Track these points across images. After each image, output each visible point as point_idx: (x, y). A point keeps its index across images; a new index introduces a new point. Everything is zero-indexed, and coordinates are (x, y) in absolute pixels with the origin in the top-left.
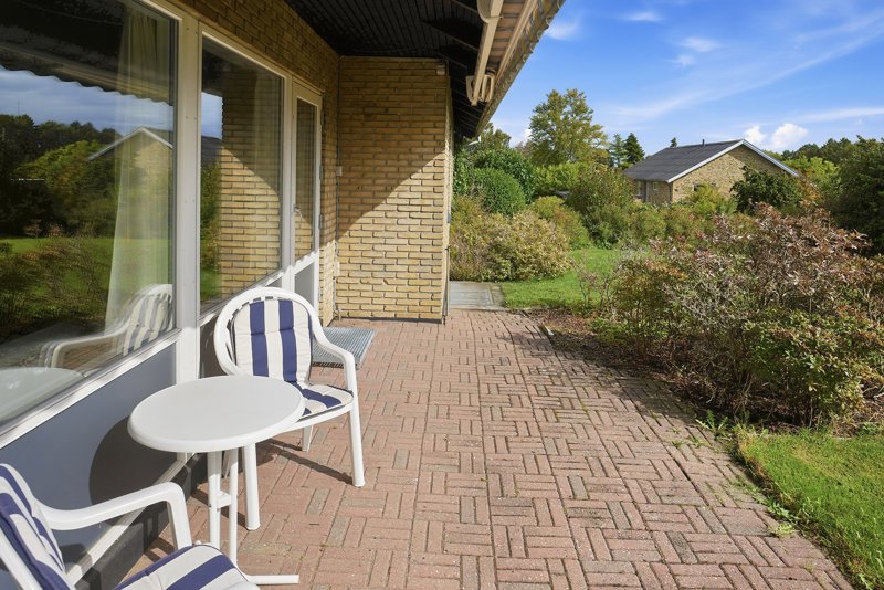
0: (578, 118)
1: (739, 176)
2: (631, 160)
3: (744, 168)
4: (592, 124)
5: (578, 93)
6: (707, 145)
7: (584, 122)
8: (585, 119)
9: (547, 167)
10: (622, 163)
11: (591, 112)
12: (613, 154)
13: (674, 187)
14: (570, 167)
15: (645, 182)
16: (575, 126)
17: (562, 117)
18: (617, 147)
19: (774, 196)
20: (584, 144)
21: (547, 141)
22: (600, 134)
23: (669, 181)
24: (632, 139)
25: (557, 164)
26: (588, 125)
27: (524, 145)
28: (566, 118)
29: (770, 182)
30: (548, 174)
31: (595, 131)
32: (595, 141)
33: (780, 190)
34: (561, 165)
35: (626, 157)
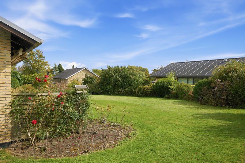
0: (40, 59)
1: (84, 77)
2: (60, 72)
3: (85, 75)
4: (45, 61)
5: (40, 51)
6: (77, 68)
7: (42, 60)
8: (42, 59)
9: (29, 75)
10: (57, 73)
11: (44, 57)
12: (54, 70)
13: (68, 80)
14: (37, 75)
15: (61, 79)
16: (39, 62)
17: (34, 59)
18: (55, 68)
19: (92, 82)
20: (42, 68)
21: (29, 66)
22: (47, 64)
23: (66, 79)
24: (60, 66)
25: (33, 74)
26: (43, 61)
27: (21, 67)
28: (36, 59)
29: (91, 79)
30: (29, 77)
31: (46, 63)
32: (46, 66)
33: (93, 80)
34: (34, 75)
35: (58, 71)
